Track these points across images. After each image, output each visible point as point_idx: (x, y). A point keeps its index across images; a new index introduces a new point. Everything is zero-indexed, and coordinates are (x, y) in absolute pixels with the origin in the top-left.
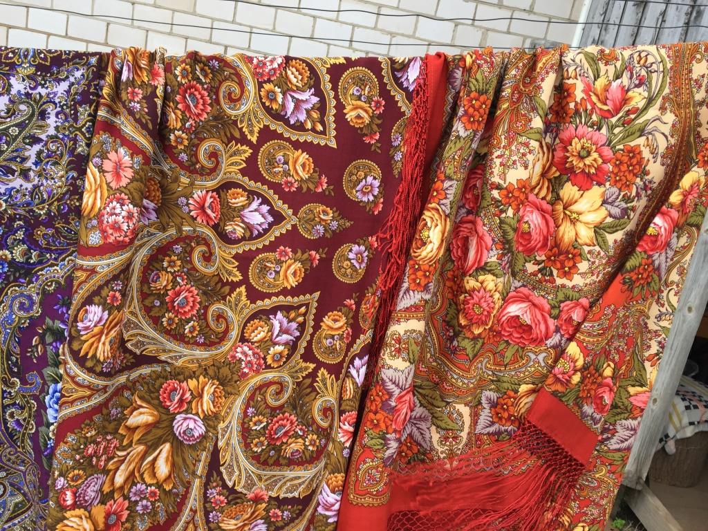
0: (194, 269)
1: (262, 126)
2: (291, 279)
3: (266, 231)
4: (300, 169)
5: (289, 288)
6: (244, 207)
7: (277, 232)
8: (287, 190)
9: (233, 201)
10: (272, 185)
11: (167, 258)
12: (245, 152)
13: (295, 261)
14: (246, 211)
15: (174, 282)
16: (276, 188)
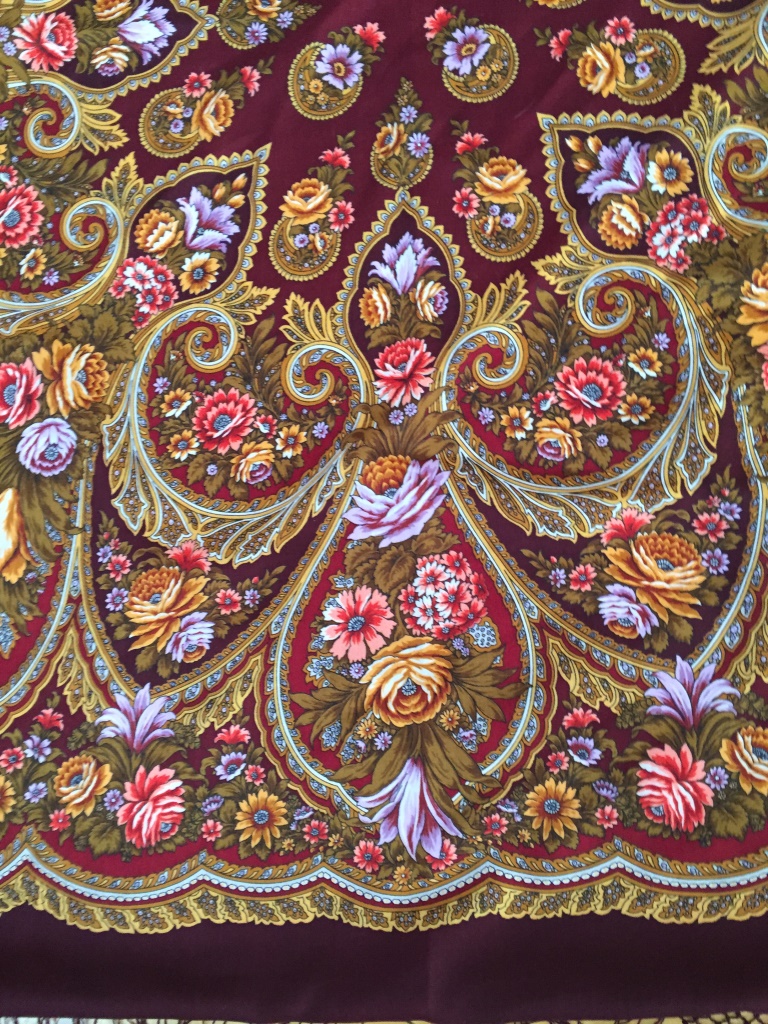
0: (521, 380)
1: (250, 284)
2: (511, 179)
3: (428, 242)
4: (313, 203)
5: (528, 181)
6: (391, 291)
7: (428, 222)
8: (352, 219)
9: (381, 311)
10: (347, 248)
11: (508, 433)
12: (295, 306)
13: (478, 180)
14: (395, 285)
15: (553, 413)
16: (350, 238)
